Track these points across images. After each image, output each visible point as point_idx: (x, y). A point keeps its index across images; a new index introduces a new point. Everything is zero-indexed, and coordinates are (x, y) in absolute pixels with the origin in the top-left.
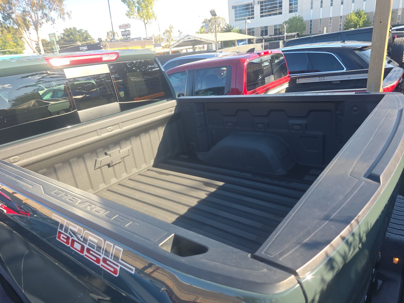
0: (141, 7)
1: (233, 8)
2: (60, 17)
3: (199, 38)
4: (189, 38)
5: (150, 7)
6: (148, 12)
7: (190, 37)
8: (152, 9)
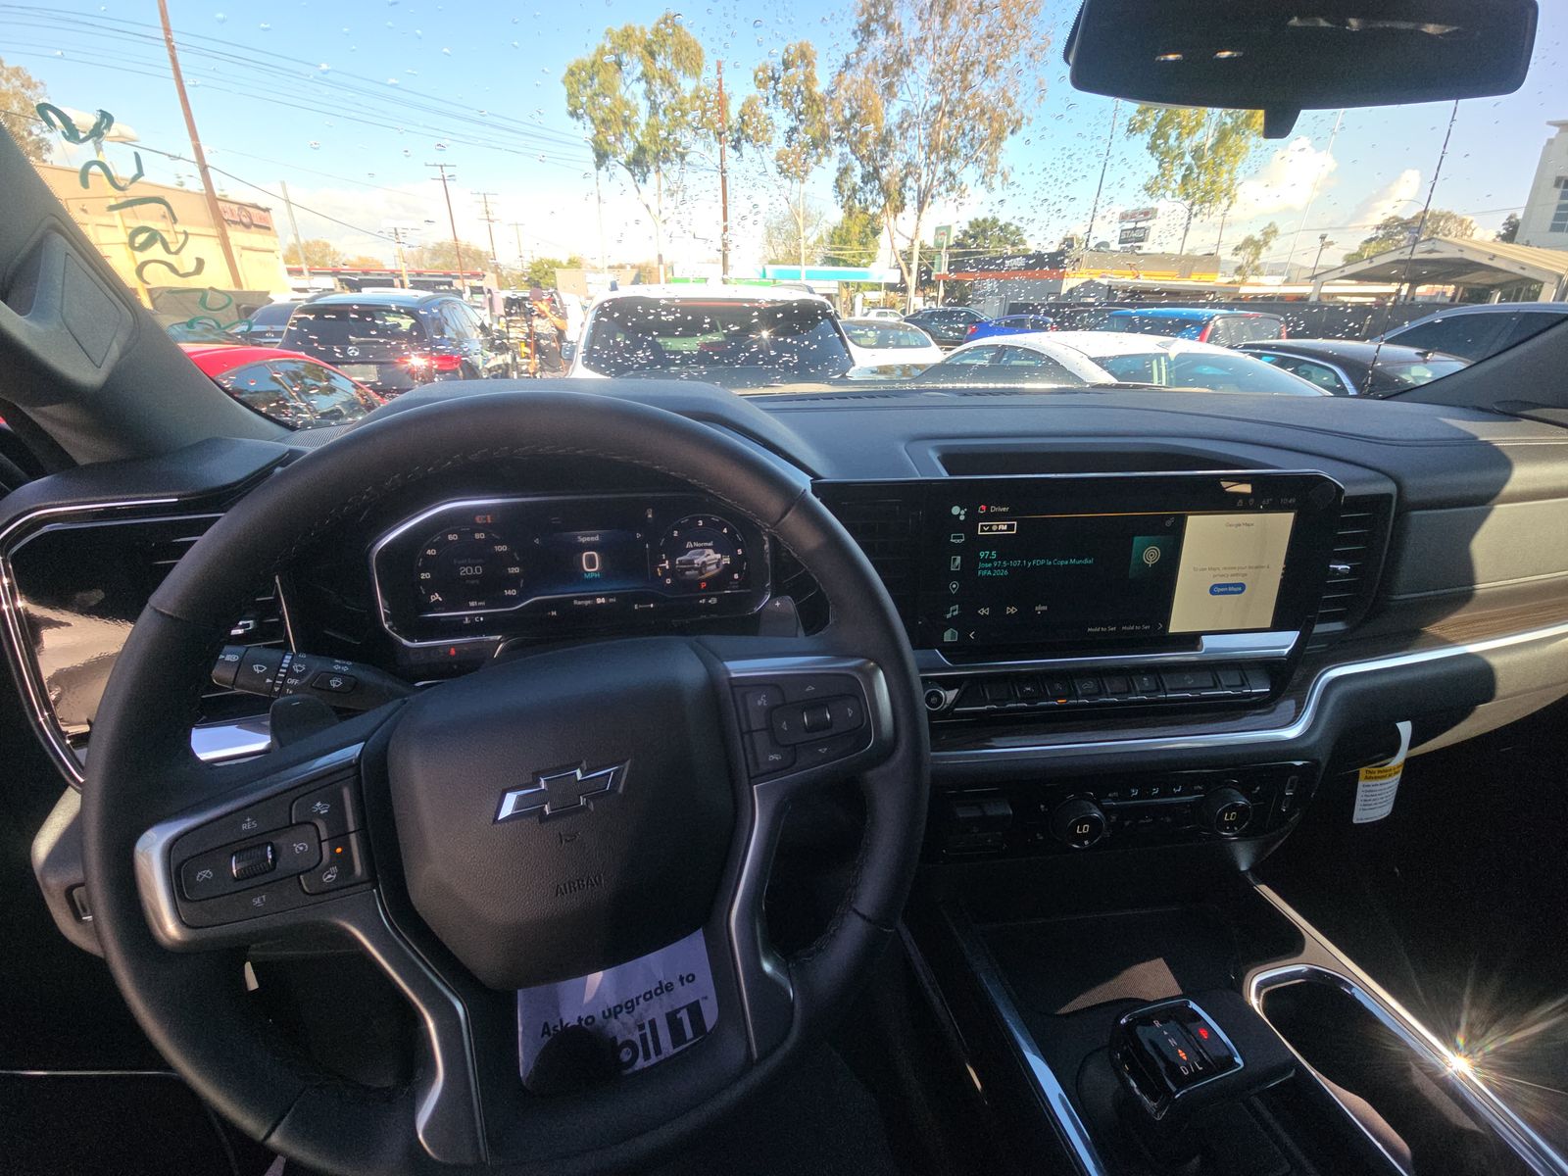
2: (982, 183)
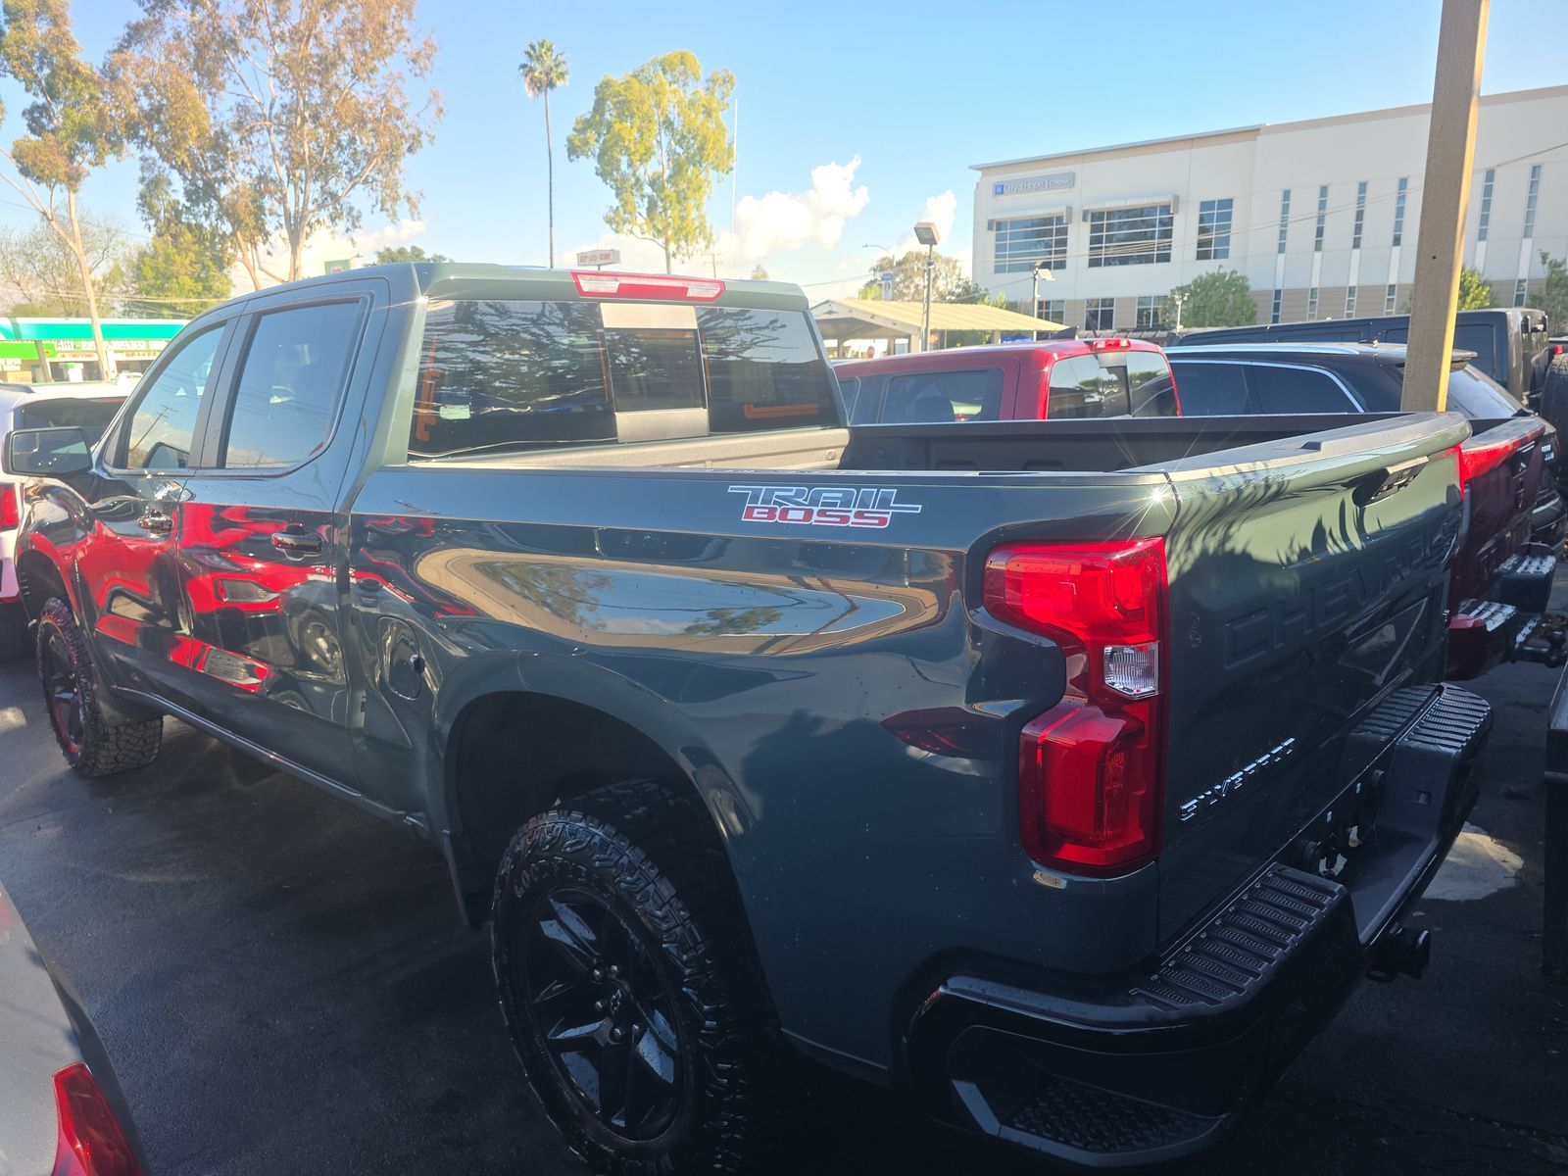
0: (662, 201)
1: (990, 228)
3: (867, 313)
4: (830, 312)
5: (691, 203)
6: (683, 218)
7: (834, 308)
8: (698, 207)
